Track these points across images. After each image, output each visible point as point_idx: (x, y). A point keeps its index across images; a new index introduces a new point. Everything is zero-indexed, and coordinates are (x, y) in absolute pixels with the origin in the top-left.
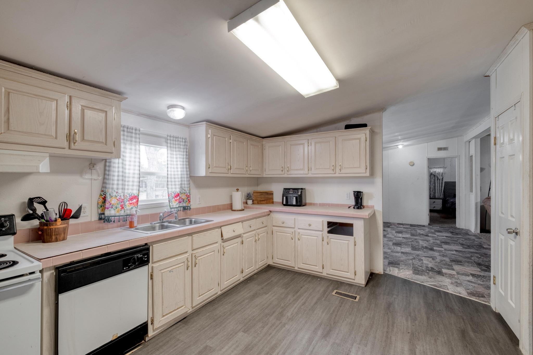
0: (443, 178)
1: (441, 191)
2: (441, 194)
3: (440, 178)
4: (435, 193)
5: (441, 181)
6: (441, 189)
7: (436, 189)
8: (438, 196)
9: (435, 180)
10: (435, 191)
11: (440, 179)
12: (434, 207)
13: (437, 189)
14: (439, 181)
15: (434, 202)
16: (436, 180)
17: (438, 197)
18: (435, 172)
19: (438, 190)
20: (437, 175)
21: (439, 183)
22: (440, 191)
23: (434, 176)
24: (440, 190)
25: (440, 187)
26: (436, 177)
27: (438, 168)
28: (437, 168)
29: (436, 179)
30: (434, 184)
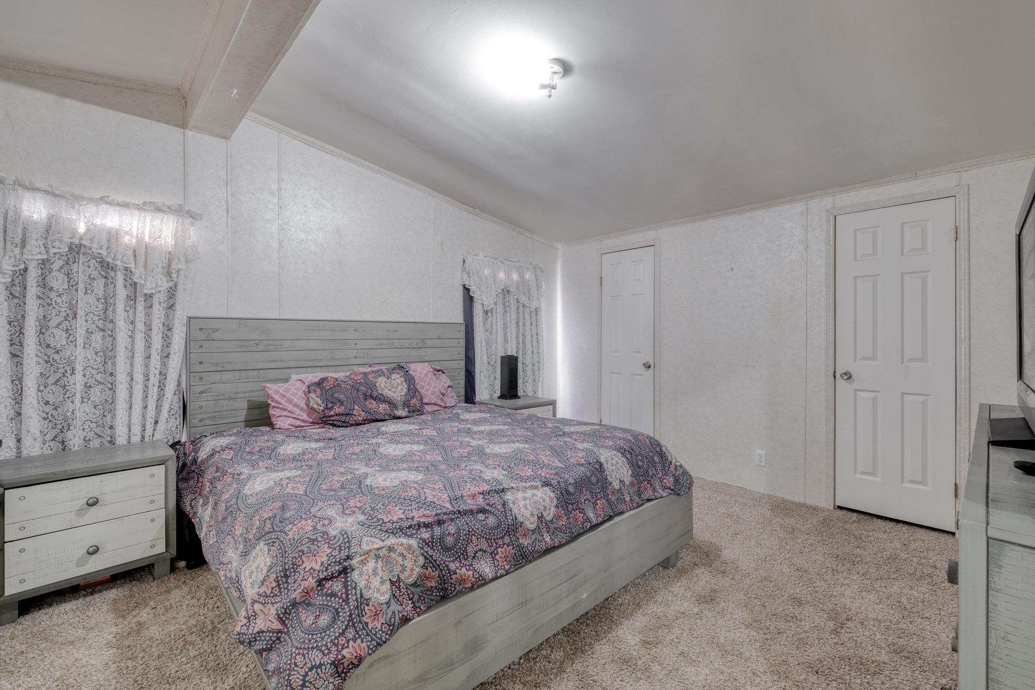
0: (172, 293)
1: (161, 388)
2: (158, 408)
3: (154, 283)
4: (112, 411)
5: (158, 313)
6: (163, 375)
7: (122, 378)
8: (136, 429)
9: (107, 302)
10: (112, 389)
11: (149, 297)
12: (94, 551)
13: (131, 376)
14: (148, 315)
15: (93, 503)
16: (120, 307)
18: (112, 237)
19: (139, 378)
20: (132, 265)
21: (140, 326)
22: (153, 392)
23: (106, 267)
24: (154, 380)
25: (155, 361)
26: (120, 277)
27: (141, 208)
28: (126, 205)
29: (122, 293)
30: (97, 337)
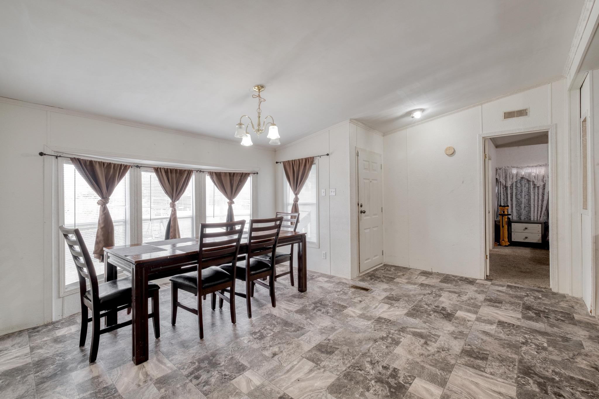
0: (544, 186)
1: (542, 208)
2: (541, 213)
3: (540, 184)
4: (530, 213)
5: (541, 191)
6: (542, 205)
7: (532, 205)
8: (536, 217)
9: (529, 189)
10: (530, 208)
11: (538, 187)
12: (526, 238)
13: (534, 205)
14: (538, 191)
15: (526, 228)
16: (532, 189)
17: (536, 220)
18: (530, 174)
19: (536, 206)
20: (534, 180)
21: (536, 194)
22: (540, 209)
23: (528, 181)
24: (540, 207)
25: (540, 202)
26: (531, 183)
27: (536, 166)
28: (533, 167)
29: (532, 186)
30: (527, 196)
